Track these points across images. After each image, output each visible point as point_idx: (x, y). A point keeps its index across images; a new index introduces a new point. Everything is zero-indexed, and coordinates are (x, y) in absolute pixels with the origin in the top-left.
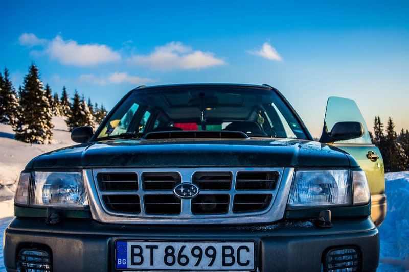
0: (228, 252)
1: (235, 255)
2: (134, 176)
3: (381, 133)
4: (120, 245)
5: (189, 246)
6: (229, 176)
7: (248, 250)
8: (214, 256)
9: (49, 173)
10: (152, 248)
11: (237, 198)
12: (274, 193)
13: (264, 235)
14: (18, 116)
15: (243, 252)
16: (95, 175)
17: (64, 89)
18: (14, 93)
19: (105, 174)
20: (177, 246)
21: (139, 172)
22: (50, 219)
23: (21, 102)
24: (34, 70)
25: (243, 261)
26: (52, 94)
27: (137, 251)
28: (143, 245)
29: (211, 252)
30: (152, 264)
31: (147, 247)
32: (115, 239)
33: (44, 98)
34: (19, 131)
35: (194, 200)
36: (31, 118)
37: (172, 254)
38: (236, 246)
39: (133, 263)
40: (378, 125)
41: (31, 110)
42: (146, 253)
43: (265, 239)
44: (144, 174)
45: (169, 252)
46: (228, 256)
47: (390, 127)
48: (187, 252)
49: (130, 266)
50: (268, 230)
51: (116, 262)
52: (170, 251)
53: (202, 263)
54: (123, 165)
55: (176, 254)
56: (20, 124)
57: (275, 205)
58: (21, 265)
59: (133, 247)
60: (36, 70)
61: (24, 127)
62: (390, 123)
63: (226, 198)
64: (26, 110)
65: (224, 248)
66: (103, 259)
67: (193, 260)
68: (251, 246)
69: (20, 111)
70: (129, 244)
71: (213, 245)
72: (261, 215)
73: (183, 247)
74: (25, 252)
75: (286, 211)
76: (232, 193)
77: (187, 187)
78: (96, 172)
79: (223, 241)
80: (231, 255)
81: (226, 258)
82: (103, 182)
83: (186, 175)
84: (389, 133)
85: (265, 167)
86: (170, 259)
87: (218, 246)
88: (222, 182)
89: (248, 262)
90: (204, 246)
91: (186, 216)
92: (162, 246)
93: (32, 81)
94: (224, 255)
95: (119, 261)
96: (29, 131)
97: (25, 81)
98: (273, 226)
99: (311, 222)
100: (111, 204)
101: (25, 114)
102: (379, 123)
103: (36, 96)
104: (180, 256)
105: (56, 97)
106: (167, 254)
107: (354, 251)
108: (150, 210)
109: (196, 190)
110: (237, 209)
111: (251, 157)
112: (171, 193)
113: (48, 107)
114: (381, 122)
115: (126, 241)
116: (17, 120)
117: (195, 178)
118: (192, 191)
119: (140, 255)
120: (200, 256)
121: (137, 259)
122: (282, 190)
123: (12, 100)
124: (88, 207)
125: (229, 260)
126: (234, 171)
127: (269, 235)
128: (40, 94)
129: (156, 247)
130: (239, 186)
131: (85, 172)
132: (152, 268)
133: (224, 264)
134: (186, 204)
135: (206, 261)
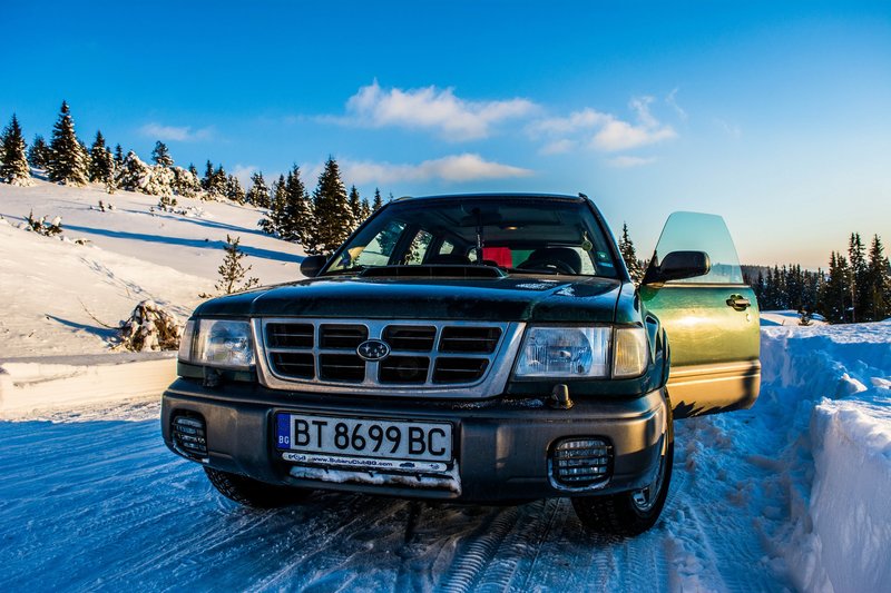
0: (416, 435)
1: (426, 440)
2: (310, 328)
3: (860, 260)
4: (281, 418)
5: (366, 425)
6: (432, 332)
7: (443, 434)
8: (397, 440)
9: (214, 322)
10: (320, 424)
11: (440, 362)
12: (490, 358)
13: (467, 415)
14: (311, 232)
15: (436, 436)
16: (264, 325)
17: (377, 192)
18: (306, 198)
19: (278, 325)
20: (351, 424)
21: (317, 323)
22: (207, 381)
23: (315, 212)
24: (332, 167)
25: (436, 448)
26: (360, 200)
27: (302, 427)
28: (309, 419)
29: (394, 434)
30: (320, 445)
31: (314, 422)
32: (276, 409)
33: (346, 206)
34: (312, 253)
35: (383, 363)
36: (328, 234)
37: (345, 434)
38: (427, 428)
39: (297, 443)
40: (856, 247)
41: (328, 223)
42: (313, 430)
43: (467, 421)
44: (322, 326)
45: (340, 431)
46: (416, 440)
47: (876, 250)
48: (363, 432)
49: (293, 446)
50: (475, 408)
51: (277, 439)
52: (342, 429)
53: (382, 448)
54: (298, 314)
55: (350, 434)
56: (313, 244)
57: (491, 375)
58: (176, 436)
59: (297, 422)
60: (336, 166)
61: (319, 247)
62: (877, 243)
63: (425, 362)
64: (322, 223)
65: (411, 430)
66: (260, 435)
67: (371, 444)
68: (447, 428)
69: (314, 224)
70: (293, 418)
71: (396, 424)
72: (470, 387)
73: (359, 426)
74: (180, 421)
75: (508, 382)
76: (433, 356)
77: (374, 345)
78: (266, 321)
79: (410, 421)
80: (420, 440)
81: (414, 443)
82: (273, 336)
83: (375, 329)
84: (873, 259)
85: (483, 320)
86: (342, 440)
87: (404, 427)
88: (422, 339)
89: (443, 450)
90: (385, 425)
91: (370, 385)
92: (333, 422)
93: (330, 180)
94: (411, 440)
95: (281, 439)
96: (325, 253)
97: (321, 183)
98: (483, 404)
99: (542, 400)
100: (282, 365)
101: (321, 230)
102: (858, 243)
103: (336, 203)
104: (355, 437)
105: (365, 204)
106: (339, 434)
107: (602, 444)
108: (328, 375)
109: (385, 349)
110: (438, 378)
111: (466, 306)
112: (353, 353)
113: (352, 219)
114: (862, 242)
115: (289, 414)
116: (310, 237)
117: (388, 333)
118: (379, 351)
119: (305, 432)
120: (379, 439)
121: (302, 438)
122: (504, 354)
123: (303, 209)
124: (254, 367)
125: (417, 446)
126: (440, 326)
127: (475, 415)
128: (341, 200)
129: (325, 424)
130: (445, 347)
131: (253, 321)
132: (319, 450)
133: (411, 452)
134: (372, 368)
135: (387, 446)
